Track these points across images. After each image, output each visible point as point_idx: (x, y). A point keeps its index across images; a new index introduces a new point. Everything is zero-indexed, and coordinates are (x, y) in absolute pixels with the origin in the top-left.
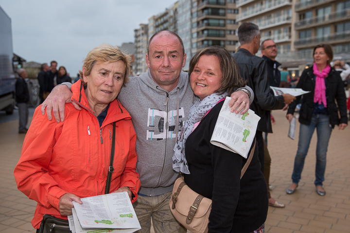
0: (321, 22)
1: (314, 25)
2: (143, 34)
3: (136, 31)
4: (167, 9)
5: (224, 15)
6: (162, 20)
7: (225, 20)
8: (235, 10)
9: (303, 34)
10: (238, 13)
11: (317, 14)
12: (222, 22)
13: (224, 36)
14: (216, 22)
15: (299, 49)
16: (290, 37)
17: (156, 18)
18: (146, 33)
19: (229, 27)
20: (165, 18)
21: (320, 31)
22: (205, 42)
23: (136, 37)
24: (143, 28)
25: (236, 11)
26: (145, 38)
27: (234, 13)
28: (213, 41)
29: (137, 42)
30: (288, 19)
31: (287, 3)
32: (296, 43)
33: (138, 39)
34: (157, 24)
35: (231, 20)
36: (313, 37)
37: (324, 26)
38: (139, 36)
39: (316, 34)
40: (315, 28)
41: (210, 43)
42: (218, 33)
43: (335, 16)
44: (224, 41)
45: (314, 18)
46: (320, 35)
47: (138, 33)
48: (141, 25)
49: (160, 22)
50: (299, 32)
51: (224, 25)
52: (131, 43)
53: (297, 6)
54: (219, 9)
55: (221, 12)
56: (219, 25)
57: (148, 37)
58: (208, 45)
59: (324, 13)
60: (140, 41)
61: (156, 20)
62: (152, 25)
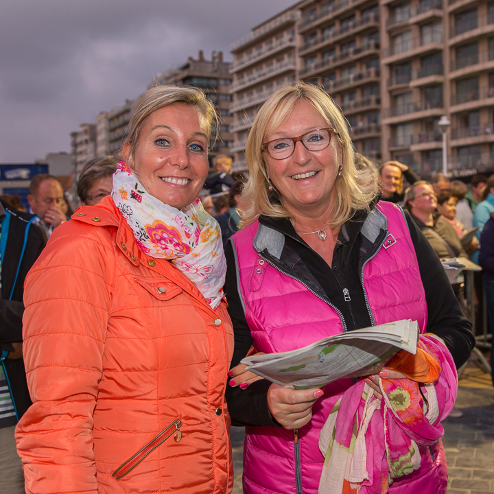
2: (86, 141)
3: (74, 135)
4: (127, 101)
6: (121, 120)
17: (110, 116)
18: (93, 138)
20: (126, 117)
23: (75, 145)
24: (86, 132)
26: (90, 147)
29: (75, 153)
33: (80, 149)
34: (113, 125)
38: (81, 143)
47: (79, 139)
48: (83, 125)
49: (117, 123)
52: (63, 154)
57: (96, 147)
60: (81, 153)
61: (111, 120)
62: (102, 126)
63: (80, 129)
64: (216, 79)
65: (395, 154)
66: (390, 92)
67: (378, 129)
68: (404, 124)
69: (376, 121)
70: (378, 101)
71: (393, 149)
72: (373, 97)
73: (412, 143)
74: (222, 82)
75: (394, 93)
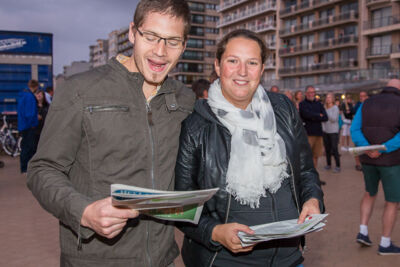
0: (305, 51)
1: (298, 53)
2: (101, 52)
3: (92, 47)
5: (203, 35)
7: (203, 40)
8: (215, 29)
9: (288, 61)
10: (218, 33)
11: (301, 42)
12: (200, 43)
13: (202, 59)
14: (194, 42)
15: (284, 78)
16: (274, 64)
17: (119, 33)
18: (106, 50)
19: (208, 48)
21: (304, 60)
22: (180, 66)
23: (92, 55)
24: (101, 45)
25: (216, 31)
26: (102, 57)
27: (214, 32)
28: (189, 64)
29: (92, 61)
30: (272, 44)
31: (271, 28)
32: (281, 71)
33: (95, 58)
34: (120, 40)
35: (210, 41)
36: (297, 66)
37: (308, 55)
38: (97, 54)
39: (301, 63)
40: (300, 56)
41: (186, 66)
42: (195, 55)
43: (318, 45)
44: (202, 64)
45: (298, 45)
46: (304, 64)
47: (95, 51)
48: (99, 40)
49: (124, 38)
50: (284, 59)
51: (203, 47)
52: (83, 62)
53: (282, 32)
54: (196, 27)
55: (199, 30)
56: (196, 46)
57: (107, 56)
58: (184, 70)
59: (308, 41)
60: (96, 61)
61: (119, 36)
62: (113, 41)
63: (96, 44)
64: (203, 4)
65: (371, 62)
66: (369, 7)
67: (356, 40)
68: (380, 35)
69: (353, 32)
70: (357, 16)
71: (369, 57)
72: (352, 12)
73: (391, 52)
74: (207, 6)
75: (373, 8)
